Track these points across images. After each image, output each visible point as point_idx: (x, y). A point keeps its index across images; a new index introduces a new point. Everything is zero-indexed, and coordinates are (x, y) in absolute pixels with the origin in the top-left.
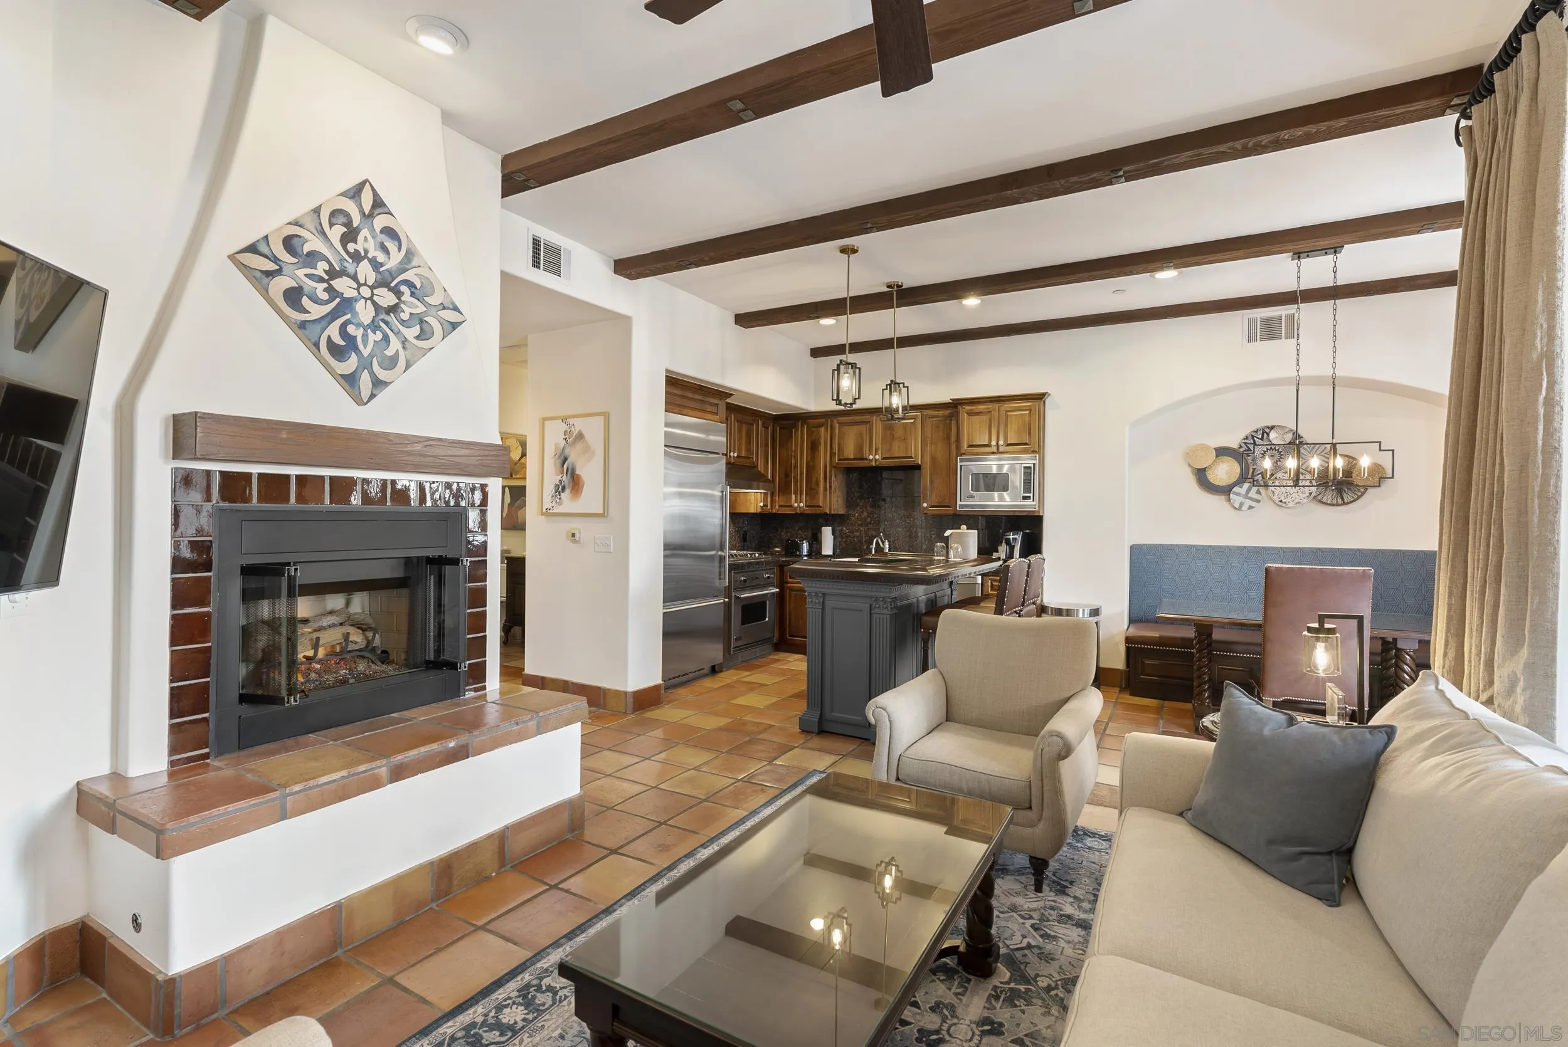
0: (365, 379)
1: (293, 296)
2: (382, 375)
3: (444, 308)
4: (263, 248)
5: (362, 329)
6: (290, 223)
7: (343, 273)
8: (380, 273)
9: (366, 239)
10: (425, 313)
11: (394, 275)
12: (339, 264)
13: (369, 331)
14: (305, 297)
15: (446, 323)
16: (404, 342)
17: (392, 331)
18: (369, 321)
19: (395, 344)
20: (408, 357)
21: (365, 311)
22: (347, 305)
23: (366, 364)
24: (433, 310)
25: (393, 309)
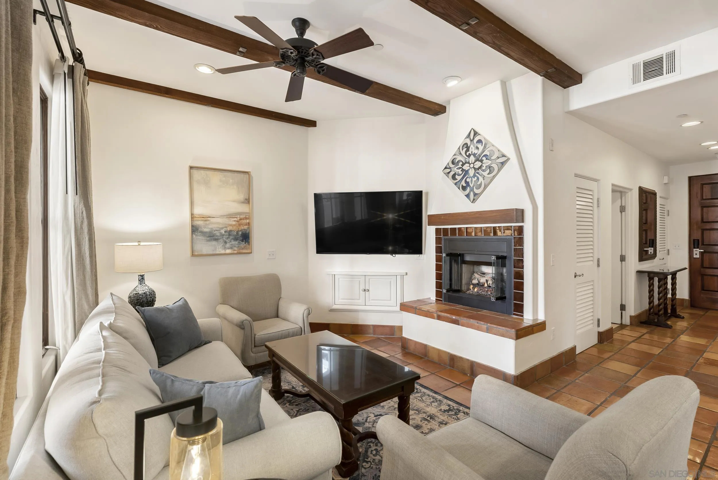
0: (472, 195)
1: (454, 177)
2: (477, 191)
3: (498, 158)
4: (448, 167)
5: (471, 178)
6: (453, 156)
7: (466, 163)
8: (476, 157)
9: (472, 148)
10: (491, 164)
11: (480, 155)
12: (465, 161)
13: (473, 178)
14: (456, 175)
15: (499, 163)
16: (484, 177)
17: (480, 175)
18: (473, 175)
19: (481, 179)
20: (485, 183)
21: (472, 172)
22: (466, 172)
23: (472, 190)
24: (494, 161)
25: (480, 167)
